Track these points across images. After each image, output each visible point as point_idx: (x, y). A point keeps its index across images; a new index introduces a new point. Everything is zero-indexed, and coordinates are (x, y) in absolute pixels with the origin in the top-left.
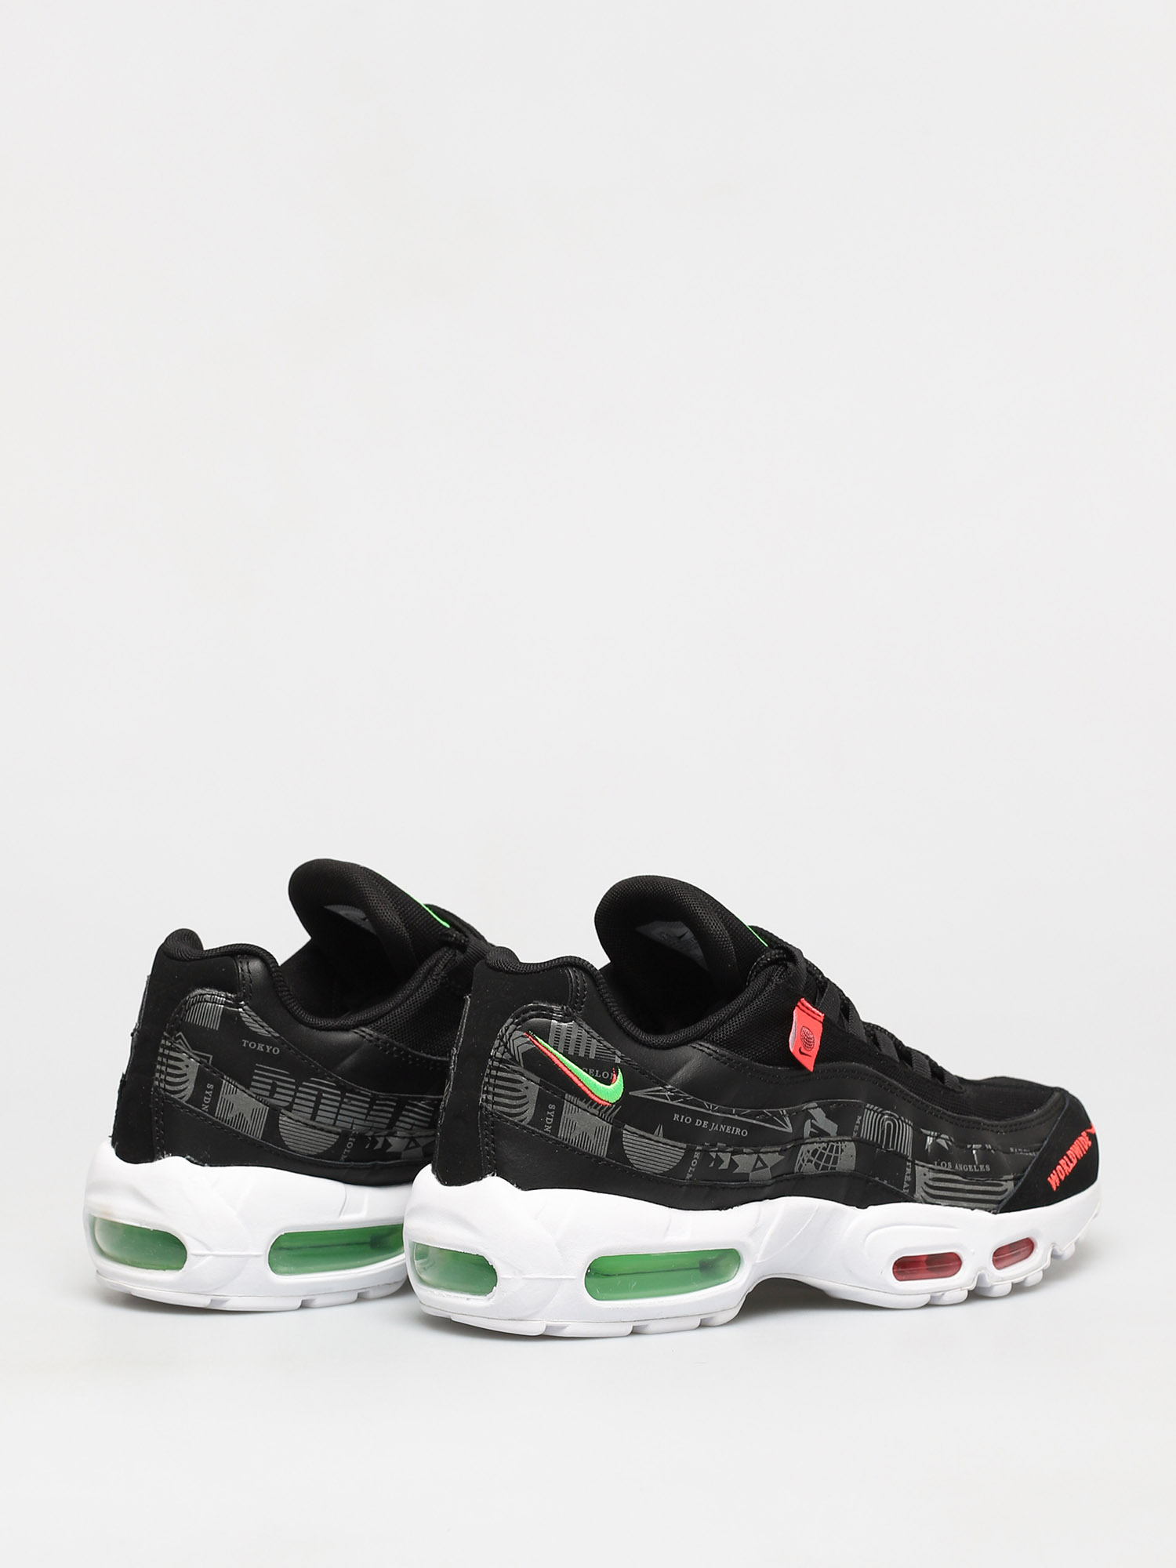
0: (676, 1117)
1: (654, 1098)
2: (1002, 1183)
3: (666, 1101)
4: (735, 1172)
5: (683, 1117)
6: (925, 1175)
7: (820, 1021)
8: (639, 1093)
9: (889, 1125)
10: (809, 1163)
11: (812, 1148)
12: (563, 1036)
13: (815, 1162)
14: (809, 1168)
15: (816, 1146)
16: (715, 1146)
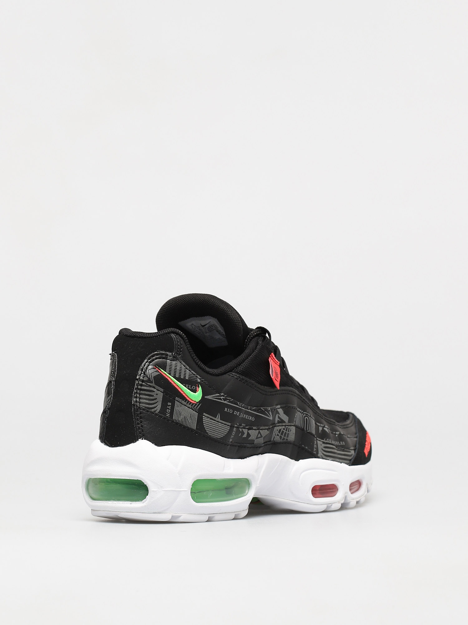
0: (226, 409)
1: (216, 400)
2: (350, 451)
3: (221, 401)
4: (249, 439)
5: (229, 409)
6: (321, 445)
7: (278, 365)
8: (209, 397)
9: (306, 419)
10: (278, 436)
11: (279, 428)
12: (173, 368)
13: (280, 436)
14: (277, 439)
15: (280, 427)
16: (241, 425)
